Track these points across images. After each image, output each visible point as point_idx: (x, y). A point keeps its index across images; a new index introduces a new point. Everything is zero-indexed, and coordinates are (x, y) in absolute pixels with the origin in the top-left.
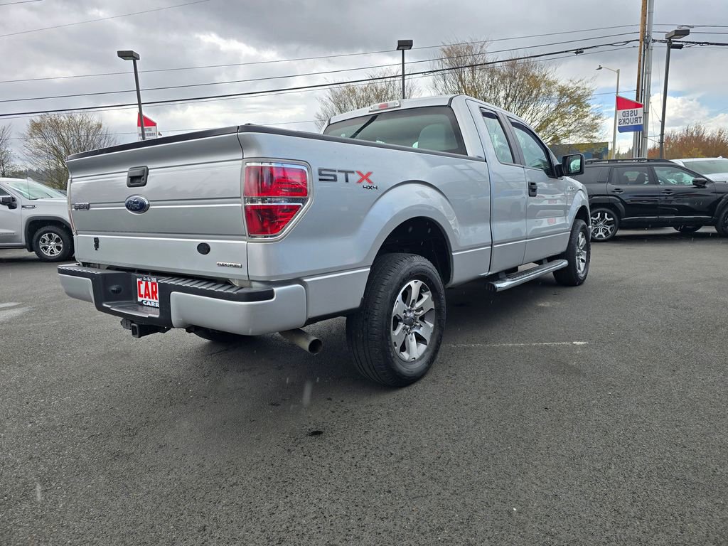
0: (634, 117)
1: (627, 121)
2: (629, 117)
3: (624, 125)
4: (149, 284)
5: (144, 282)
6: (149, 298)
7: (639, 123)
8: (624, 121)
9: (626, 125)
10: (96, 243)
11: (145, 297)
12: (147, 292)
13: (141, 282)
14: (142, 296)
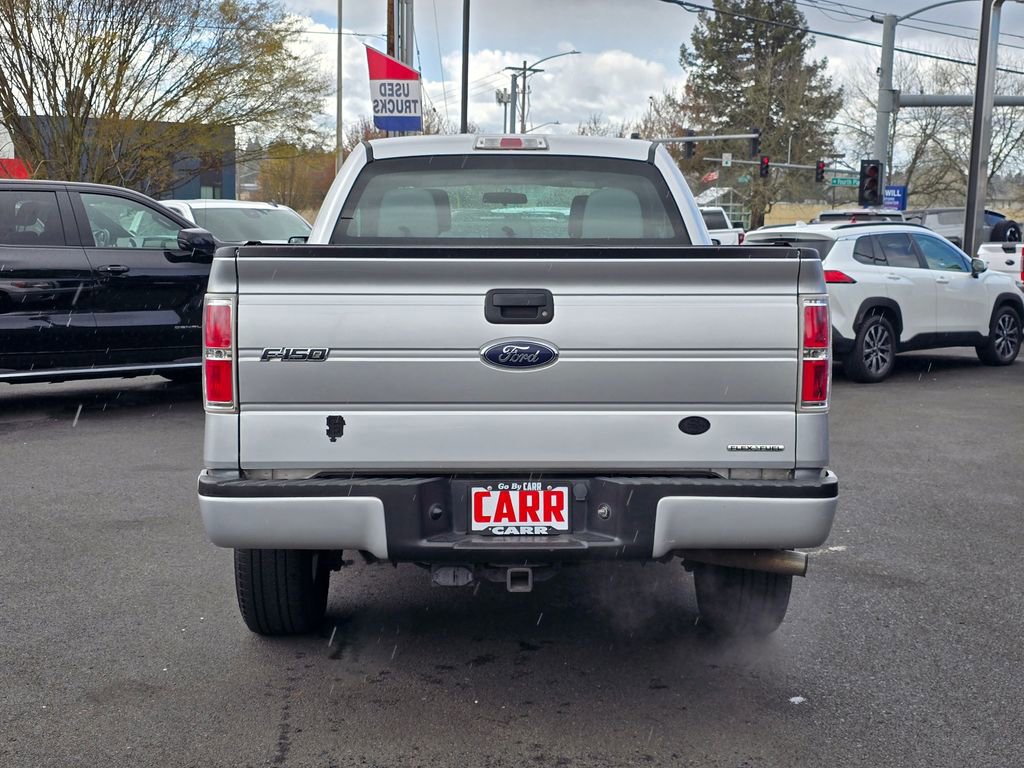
0: (403, 97)
1: (390, 106)
2: (395, 98)
3: (384, 114)
4: (515, 497)
5: (495, 495)
6: (512, 519)
7: (413, 114)
8: (384, 106)
9: (388, 114)
10: (335, 427)
11: (498, 519)
12: (505, 511)
13: (488, 494)
14: (487, 519)
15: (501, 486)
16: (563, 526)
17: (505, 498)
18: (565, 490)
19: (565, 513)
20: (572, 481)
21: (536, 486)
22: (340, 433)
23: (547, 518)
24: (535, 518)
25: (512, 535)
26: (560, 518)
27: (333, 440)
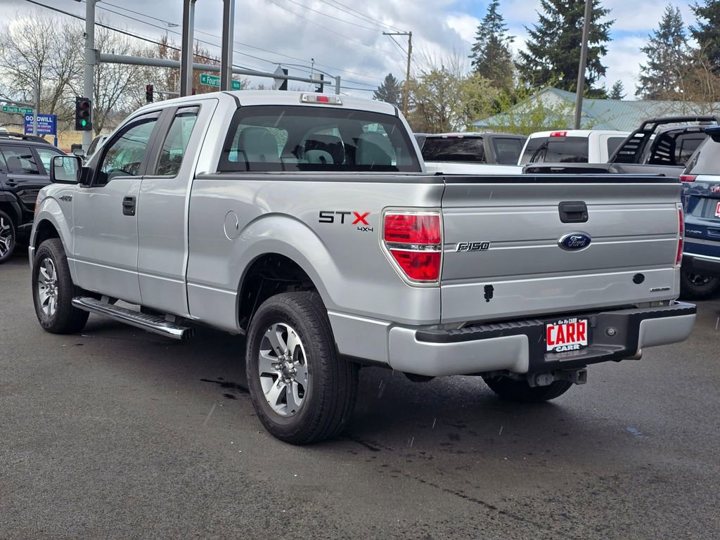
5: (557, 327)
6: (564, 342)
10: (489, 292)
11: (558, 343)
12: (560, 337)
13: (553, 328)
14: (553, 343)
15: (560, 322)
16: (584, 343)
17: (560, 330)
18: (585, 321)
19: (585, 335)
20: (589, 316)
21: (574, 321)
22: (491, 296)
23: (578, 340)
24: (573, 340)
25: (564, 351)
26: (584, 339)
27: (488, 301)
